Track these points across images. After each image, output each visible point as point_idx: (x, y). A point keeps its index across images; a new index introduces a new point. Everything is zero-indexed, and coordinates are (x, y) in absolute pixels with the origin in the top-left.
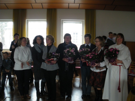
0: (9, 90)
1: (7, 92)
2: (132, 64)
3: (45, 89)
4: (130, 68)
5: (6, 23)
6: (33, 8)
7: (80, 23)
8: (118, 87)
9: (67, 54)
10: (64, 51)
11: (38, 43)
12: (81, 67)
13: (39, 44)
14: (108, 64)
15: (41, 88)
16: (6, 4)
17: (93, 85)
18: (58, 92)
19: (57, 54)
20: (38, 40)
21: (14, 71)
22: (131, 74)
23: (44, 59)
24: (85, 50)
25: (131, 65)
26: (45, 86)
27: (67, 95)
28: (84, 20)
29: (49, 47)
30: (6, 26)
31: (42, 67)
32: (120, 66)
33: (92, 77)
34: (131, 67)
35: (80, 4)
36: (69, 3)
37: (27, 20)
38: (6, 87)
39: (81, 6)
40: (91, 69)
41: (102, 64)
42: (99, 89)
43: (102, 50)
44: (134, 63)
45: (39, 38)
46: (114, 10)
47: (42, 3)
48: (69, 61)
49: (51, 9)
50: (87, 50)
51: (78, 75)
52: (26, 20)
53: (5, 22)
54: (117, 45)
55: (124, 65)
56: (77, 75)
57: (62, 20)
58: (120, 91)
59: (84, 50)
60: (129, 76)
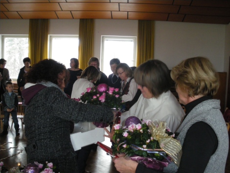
6: (58, 18)
7: (131, 41)
16: (19, 12)
28: (136, 37)
35: (128, 12)
36: (111, 11)
37: (51, 36)
39: (131, 15)
46: (183, 21)
47: (71, 11)
49: (86, 19)
52: (49, 36)
57: (103, 37)
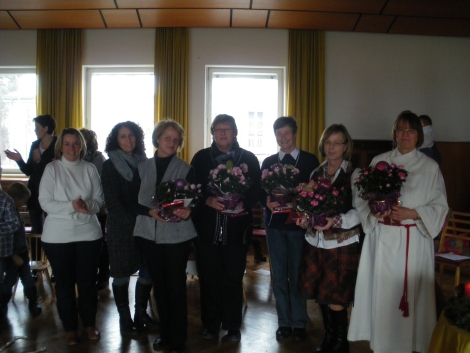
0: (24, 313)
1: (19, 321)
2: (451, 220)
3: (148, 310)
4: (444, 234)
5: (12, 80)
6: (106, 27)
7: (272, 77)
8: (399, 301)
9: (218, 183)
10: (211, 172)
11: (123, 147)
12: (267, 232)
13: (126, 153)
14: (368, 217)
15: (136, 306)
16: (12, 13)
17: (315, 295)
18: (194, 318)
19: (193, 186)
20: (123, 136)
21: (42, 244)
22: (446, 256)
23: (147, 205)
24: (281, 171)
25: (448, 222)
26: (148, 297)
27: (224, 328)
28: (285, 68)
29: (161, 162)
30: (13, 89)
31: (137, 232)
32: (407, 227)
33: (313, 268)
34: (449, 231)
35: (269, 11)
36: (231, 9)
37: (87, 69)
38: (13, 302)
39: (274, 18)
40: (307, 239)
41: (348, 221)
42: (337, 308)
43: (342, 170)
44: (456, 217)
45: (125, 132)
46: (387, 32)
47: (137, 9)
48: (226, 208)
49: (171, 29)
50: (288, 171)
51: (265, 260)
52: (84, 67)
53: (11, 76)
54: (399, 153)
55: (422, 223)
56: (260, 260)
57: (209, 68)
58: (406, 314)
59: (277, 170)
60: (438, 261)
